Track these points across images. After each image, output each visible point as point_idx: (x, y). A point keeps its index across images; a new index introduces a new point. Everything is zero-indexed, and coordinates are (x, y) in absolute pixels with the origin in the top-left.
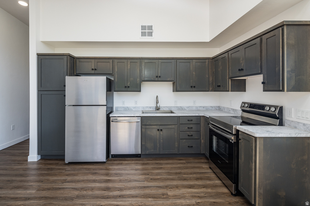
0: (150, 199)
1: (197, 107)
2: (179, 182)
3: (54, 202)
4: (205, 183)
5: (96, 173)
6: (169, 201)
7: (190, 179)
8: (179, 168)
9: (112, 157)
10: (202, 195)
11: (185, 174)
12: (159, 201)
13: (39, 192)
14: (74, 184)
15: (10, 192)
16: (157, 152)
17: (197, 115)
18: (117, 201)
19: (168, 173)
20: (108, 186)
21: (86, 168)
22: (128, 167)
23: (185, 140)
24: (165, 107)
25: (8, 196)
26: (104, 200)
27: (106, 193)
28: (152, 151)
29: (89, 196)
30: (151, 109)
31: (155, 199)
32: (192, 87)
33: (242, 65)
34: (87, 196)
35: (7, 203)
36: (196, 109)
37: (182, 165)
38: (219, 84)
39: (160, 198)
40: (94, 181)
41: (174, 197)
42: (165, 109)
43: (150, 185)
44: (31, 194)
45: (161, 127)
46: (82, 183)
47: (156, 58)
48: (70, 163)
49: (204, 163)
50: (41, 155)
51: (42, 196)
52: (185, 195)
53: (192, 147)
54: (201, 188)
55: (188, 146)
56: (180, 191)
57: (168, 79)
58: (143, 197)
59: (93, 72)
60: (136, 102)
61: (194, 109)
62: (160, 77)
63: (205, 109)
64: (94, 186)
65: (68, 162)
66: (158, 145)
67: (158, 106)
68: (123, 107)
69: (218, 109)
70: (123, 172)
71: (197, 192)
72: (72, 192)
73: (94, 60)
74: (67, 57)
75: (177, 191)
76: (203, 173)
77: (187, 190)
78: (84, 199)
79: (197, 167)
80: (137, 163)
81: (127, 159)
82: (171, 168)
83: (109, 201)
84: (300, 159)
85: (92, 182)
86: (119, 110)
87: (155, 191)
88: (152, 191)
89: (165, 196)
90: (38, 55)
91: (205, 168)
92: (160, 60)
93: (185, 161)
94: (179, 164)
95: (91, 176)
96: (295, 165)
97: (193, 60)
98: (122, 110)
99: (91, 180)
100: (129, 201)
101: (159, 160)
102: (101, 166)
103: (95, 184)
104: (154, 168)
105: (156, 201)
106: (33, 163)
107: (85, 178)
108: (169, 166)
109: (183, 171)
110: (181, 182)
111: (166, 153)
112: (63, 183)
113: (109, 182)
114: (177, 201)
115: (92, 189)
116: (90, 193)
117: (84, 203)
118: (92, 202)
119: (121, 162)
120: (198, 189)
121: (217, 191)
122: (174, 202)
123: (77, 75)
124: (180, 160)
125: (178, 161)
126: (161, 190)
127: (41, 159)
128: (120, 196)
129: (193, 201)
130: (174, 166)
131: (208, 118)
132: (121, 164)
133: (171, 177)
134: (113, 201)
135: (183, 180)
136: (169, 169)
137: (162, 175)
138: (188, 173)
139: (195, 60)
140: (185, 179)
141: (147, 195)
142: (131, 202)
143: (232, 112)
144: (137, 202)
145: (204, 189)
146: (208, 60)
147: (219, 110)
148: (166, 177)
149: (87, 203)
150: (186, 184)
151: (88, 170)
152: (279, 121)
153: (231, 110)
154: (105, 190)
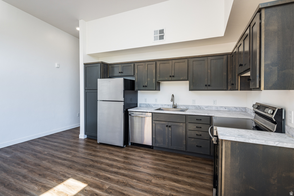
0: (134, 181)
1: (217, 107)
2: (169, 175)
3: (76, 165)
4: (194, 182)
5: (112, 153)
6: (148, 186)
7: (182, 175)
8: (181, 164)
9: (131, 145)
10: (182, 190)
11: (181, 170)
12: (140, 183)
13: (73, 157)
14: (94, 157)
15: (60, 154)
16: (166, 146)
17: (206, 115)
18: (111, 175)
19: (167, 165)
20: (112, 163)
21: (108, 149)
22: (137, 154)
23: (193, 139)
24: (182, 105)
25: (57, 155)
26: (103, 172)
27: (108, 168)
28: (161, 145)
29: (97, 167)
30: (169, 107)
31: (138, 182)
32: (206, 86)
33: (242, 59)
34: (96, 167)
35: (54, 159)
36: (216, 109)
37: (184, 162)
39: (143, 182)
40: (107, 158)
41: (154, 185)
42: (182, 108)
43: (143, 171)
44: (68, 157)
45: (170, 124)
46: (99, 158)
47: (170, 58)
48: (101, 144)
49: (210, 165)
50: (87, 135)
51: (72, 160)
52: (166, 186)
53: (201, 147)
54: (186, 185)
55: (197, 146)
56: (164, 182)
57: (182, 79)
58: (130, 177)
59: (120, 74)
60: (156, 100)
61: (214, 109)
62: (173, 76)
63: (227, 110)
64: (104, 161)
65: (99, 143)
66: (167, 140)
67: (175, 104)
68: (145, 104)
69: (244, 110)
70: (131, 157)
71: (179, 187)
72: (89, 162)
73: (120, 65)
74: (101, 64)
75: (161, 181)
76: (200, 173)
77: (171, 183)
78: (92, 168)
79: (199, 167)
80: (146, 153)
81: (141, 148)
82: (173, 162)
83: (106, 173)
84: (284, 175)
85: (105, 159)
86: (142, 106)
87: (143, 176)
88: (141, 176)
89: (147, 182)
90: (85, 65)
91: (207, 169)
92: (174, 61)
93: (191, 159)
94: (183, 160)
95: (108, 155)
96: (276, 181)
97: (208, 57)
98: (144, 106)
99: (105, 157)
100: (119, 177)
101: (168, 154)
102: (119, 150)
103: (105, 160)
104: (158, 159)
105: (138, 183)
106: (82, 139)
107: (103, 155)
108: (172, 160)
109: (181, 167)
110: (171, 175)
111: (174, 148)
112: (88, 155)
113: (116, 161)
114: (154, 188)
115: (102, 163)
116: (99, 165)
117: (91, 170)
118: (95, 171)
119: (135, 149)
120: (182, 184)
121: (200, 192)
122: (151, 188)
123: (110, 78)
124: (187, 158)
125: (185, 158)
126: (149, 177)
127: (87, 138)
128: (115, 172)
129: (168, 193)
130: (177, 161)
132: (134, 151)
133: (166, 169)
134: (109, 174)
135: (174, 174)
136: (170, 163)
137: (159, 166)
138: (185, 170)
139: (210, 57)
141: (134, 177)
142: (119, 178)
144: (123, 180)
145: (188, 186)
146: (226, 56)
147: (245, 112)
148: (161, 168)
149: (93, 171)
150: (175, 178)
151: (109, 150)
152: (276, 126)
154: (109, 166)
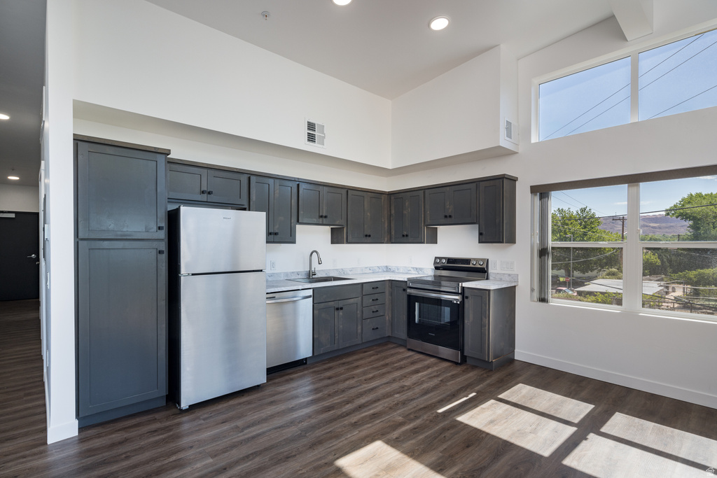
2: (399, 372)
4: (424, 364)
7: (406, 366)
10: (435, 374)
14: (258, 427)
16: (335, 347)
23: (369, 320)
30: (299, 276)
32: (366, 236)
33: (450, 211)
38: (405, 233)
39: (403, 391)
41: (415, 385)
45: (341, 304)
52: (422, 379)
53: (377, 328)
54: (426, 369)
55: (373, 329)
59: (204, 197)
64: (302, 414)
65: (188, 407)
66: (336, 334)
67: (313, 269)
71: (428, 373)
73: (206, 170)
75: (409, 379)
76: (409, 357)
77: (417, 375)
89: (406, 388)
92: (326, 189)
97: (368, 193)
110: (401, 371)
114: (423, 387)
121: (443, 367)
126: (394, 384)
129: (436, 381)
131: (406, 282)
137: (370, 372)
138: (395, 361)
139: (370, 193)
140: (401, 368)
143: (413, 272)
145: (430, 369)
146: (384, 195)
147: (387, 271)
153: (412, 270)
